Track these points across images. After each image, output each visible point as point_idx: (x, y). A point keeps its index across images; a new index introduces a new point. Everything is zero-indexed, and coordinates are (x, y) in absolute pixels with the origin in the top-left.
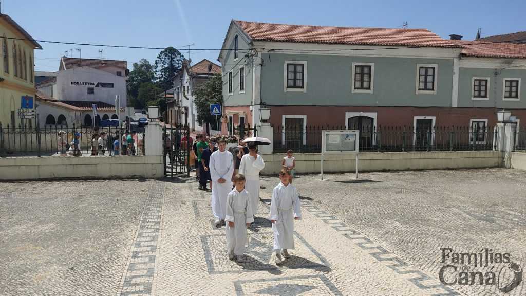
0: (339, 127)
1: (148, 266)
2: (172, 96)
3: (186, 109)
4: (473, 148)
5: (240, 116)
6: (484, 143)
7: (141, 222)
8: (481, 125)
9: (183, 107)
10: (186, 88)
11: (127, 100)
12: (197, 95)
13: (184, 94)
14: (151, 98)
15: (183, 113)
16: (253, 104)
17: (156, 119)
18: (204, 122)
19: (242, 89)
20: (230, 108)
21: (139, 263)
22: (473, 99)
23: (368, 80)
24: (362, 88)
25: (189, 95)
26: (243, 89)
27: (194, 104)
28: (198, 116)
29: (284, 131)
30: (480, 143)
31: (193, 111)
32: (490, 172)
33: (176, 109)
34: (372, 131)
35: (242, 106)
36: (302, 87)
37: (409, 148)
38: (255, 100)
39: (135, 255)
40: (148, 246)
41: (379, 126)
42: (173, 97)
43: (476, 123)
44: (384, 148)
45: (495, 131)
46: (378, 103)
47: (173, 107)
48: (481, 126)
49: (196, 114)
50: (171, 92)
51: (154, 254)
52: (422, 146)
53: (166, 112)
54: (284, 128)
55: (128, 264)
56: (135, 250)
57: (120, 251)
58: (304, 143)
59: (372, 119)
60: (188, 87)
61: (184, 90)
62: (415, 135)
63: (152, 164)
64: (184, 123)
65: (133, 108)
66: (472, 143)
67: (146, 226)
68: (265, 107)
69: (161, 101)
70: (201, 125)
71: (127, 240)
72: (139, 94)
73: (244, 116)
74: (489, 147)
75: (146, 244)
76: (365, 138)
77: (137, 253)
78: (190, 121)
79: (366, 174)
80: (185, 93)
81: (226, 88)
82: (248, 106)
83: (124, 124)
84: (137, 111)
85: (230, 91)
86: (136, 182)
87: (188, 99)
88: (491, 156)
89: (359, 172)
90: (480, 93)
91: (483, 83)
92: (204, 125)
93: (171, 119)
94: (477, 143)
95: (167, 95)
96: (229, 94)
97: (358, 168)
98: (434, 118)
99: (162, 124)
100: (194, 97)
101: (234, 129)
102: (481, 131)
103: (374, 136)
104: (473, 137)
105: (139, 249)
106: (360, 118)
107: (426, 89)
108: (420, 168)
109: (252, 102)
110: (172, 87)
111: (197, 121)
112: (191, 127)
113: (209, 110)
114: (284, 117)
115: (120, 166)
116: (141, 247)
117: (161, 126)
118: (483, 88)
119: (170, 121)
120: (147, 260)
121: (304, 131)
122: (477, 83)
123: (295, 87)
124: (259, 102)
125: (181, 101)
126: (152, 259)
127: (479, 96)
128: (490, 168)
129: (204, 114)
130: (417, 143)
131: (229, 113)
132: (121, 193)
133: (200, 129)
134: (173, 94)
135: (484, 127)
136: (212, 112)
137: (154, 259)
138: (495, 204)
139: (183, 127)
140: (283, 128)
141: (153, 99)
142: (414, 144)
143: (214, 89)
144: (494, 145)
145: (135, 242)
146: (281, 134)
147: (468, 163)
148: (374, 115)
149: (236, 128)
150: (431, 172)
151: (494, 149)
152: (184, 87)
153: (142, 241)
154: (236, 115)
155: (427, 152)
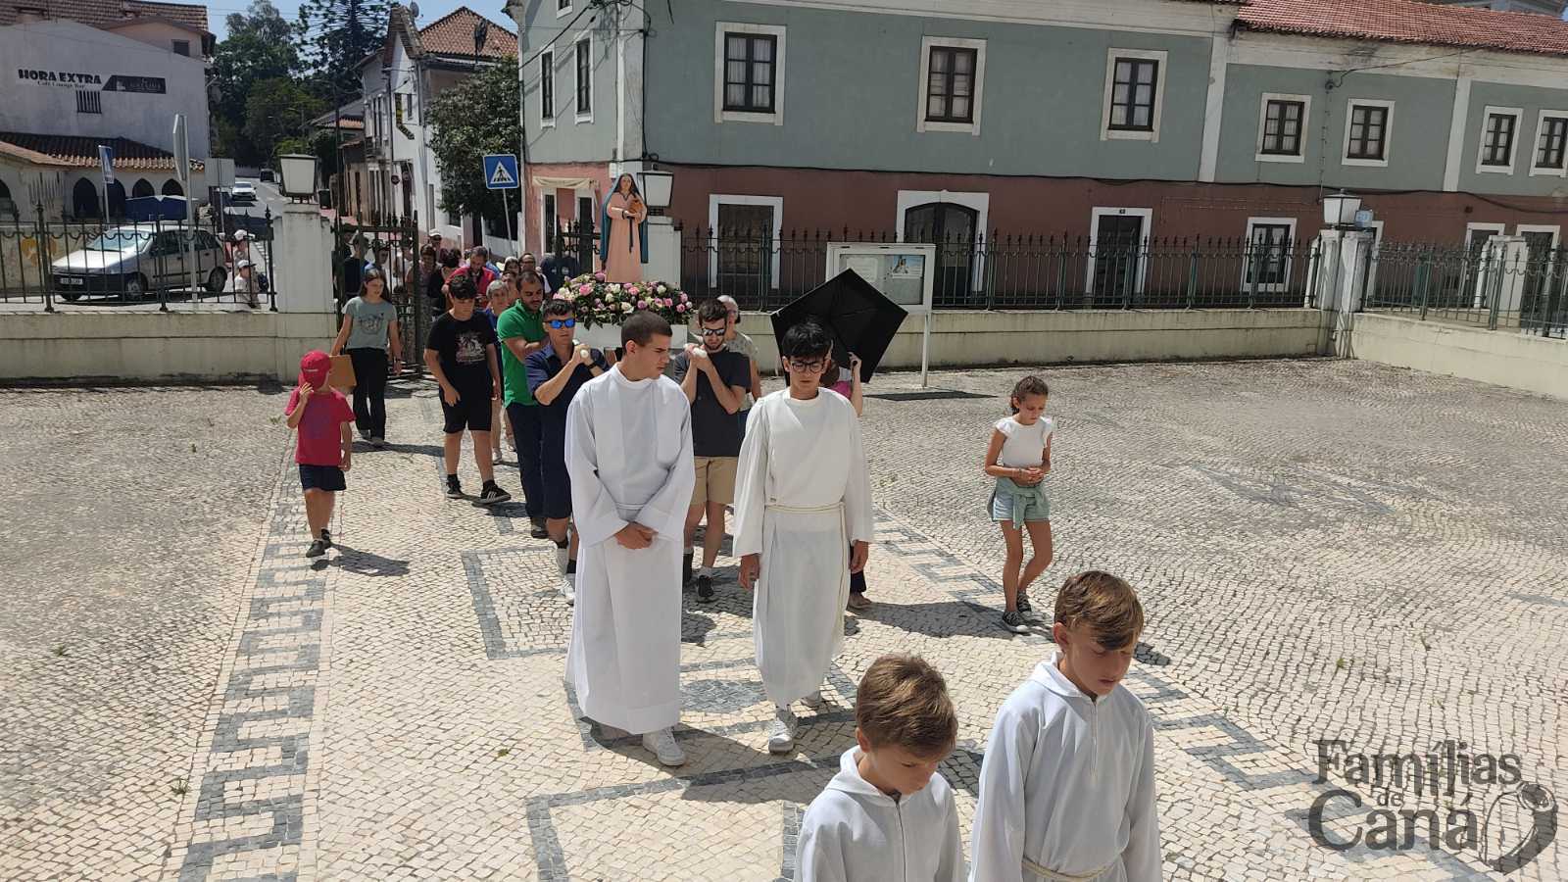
0: (879, 235)
1: (302, 639)
2: (358, 124)
3: (407, 167)
4: (1251, 302)
5: (578, 195)
6: (1280, 288)
7: (272, 513)
8: (1277, 235)
9: (395, 163)
10: (404, 98)
11: (212, 133)
12: (442, 122)
13: (399, 121)
14: (289, 131)
15: (396, 183)
16: (620, 157)
17: (307, 196)
18: (466, 212)
19: (584, 107)
20: (545, 169)
21: (270, 633)
22: (1259, 157)
23: (967, 94)
24: (948, 117)
25: (413, 124)
26: (588, 109)
27: (431, 154)
28: (444, 191)
29: (714, 243)
30: (1271, 287)
31: (430, 177)
32: (1292, 368)
33: (374, 167)
34: (973, 248)
35: (585, 164)
36: (771, 110)
37: (1073, 301)
38: (625, 144)
39: (260, 609)
40: (297, 584)
41: (993, 233)
42: (363, 130)
43: (1264, 231)
44: (1002, 300)
45: (1313, 252)
46: (991, 166)
47: (362, 160)
48: (1277, 241)
49: (438, 185)
50: (352, 113)
51: (317, 605)
52: (1111, 295)
53: (341, 177)
54: (715, 235)
55: (238, 635)
56: (258, 594)
57: (209, 599)
58: (775, 284)
59: (973, 214)
60: (410, 96)
61: (398, 108)
62: (1092, 262)
63: (301, 339)
64: (399, 212)
65: (232, 161)
66: (1247, 287)
67: (290, 526)
68: (655, 169)
69: (323, 141)
70: (454, 220)
71: (231, 566)
72: (250, 115)
73: (593, 197)
74: (1294, 299)
75: (291, 577)
76: (951, 270)
77: (265, 603)
78: (419, 203)
79: (949, 375)
80: (399, 117)
81: (533, 104)
82: (604, 165)
83: (203, 211)
84: (242, 170)
85: (547, 114)
86: (252, 394)
87: (411, 136)
88: (1300, 324)
89: (931, 368)
90: (1280, 142)
91: (1292, 112)
92: (466, 220)
93: (359, 202)
94: (1261, 287)
95: (344, 123)
96: (543, 124)
97: (929, 357)
98: (1147, 214)
99: (331, 214)
100: (430, 131)
101: (561, 235)
102: (1276, 252)
103: (980, 262)
104: (1252, 270)
105: (270, 593)
106: (940, 208)
107: (1130, 126)
108: (1103, 358)
109: (615, 152)
110: (359, 96)
111: (442, 207)
112: (422, 225)
113: (481, 174)
114: (715, 201)
115: (196, 344)
116: (276, 585)
117: (324, 219)
118: (1290, 128)
119: (354, 204)
120: (297, 621)
121: (776, 245)
122: (1275, 111)
123: (748, 106)
124: (638, 154)
125: (390, 142)
126: (312, 621)
127: (1278, 150)
128: (1293, 357)
129: (464, 186)
130: (1098, 285)
131: (541, 185)
132: (203, 428)
133: (454, 235)
134: (361, 119)
135: (1285, 242)
136: (489, 181)
137: (320, 619)
138: (1298, 459)
139: (399, 224)
140: (711, 233)
141: (295, 134)
142: (1088, 289)
143: (494, 105)
144: (1308, 293)
145: (255, 571)
146: (704, 250)
147: (1234, 343)
148: (979, 201)
149: (567, 230)
150: (1130, 369)
151: (1307, 305)
152: (398, 96)
153: (278, 570)
154: (566, 193)
155: (1123, 311)
